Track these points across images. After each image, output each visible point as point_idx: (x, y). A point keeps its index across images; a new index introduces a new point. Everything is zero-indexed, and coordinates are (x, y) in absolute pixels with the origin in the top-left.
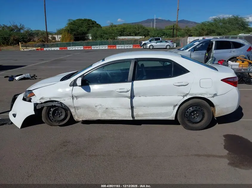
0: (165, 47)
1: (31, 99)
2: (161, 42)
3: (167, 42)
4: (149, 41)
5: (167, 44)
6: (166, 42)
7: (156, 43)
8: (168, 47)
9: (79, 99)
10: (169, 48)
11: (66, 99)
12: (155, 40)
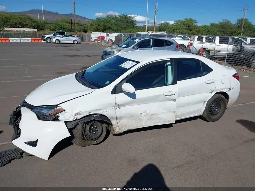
0: (73, 42)
1: (58, 116)
2: (67, 36)
3: (74, 37)
4: (53, 35)
5: (74, 39)
6: (72, 36)
7: (63, 38)
8: (76, 42)
9: (122, 108)
10: (77, 44)
11: (108, 110)
12: (60, 35)
